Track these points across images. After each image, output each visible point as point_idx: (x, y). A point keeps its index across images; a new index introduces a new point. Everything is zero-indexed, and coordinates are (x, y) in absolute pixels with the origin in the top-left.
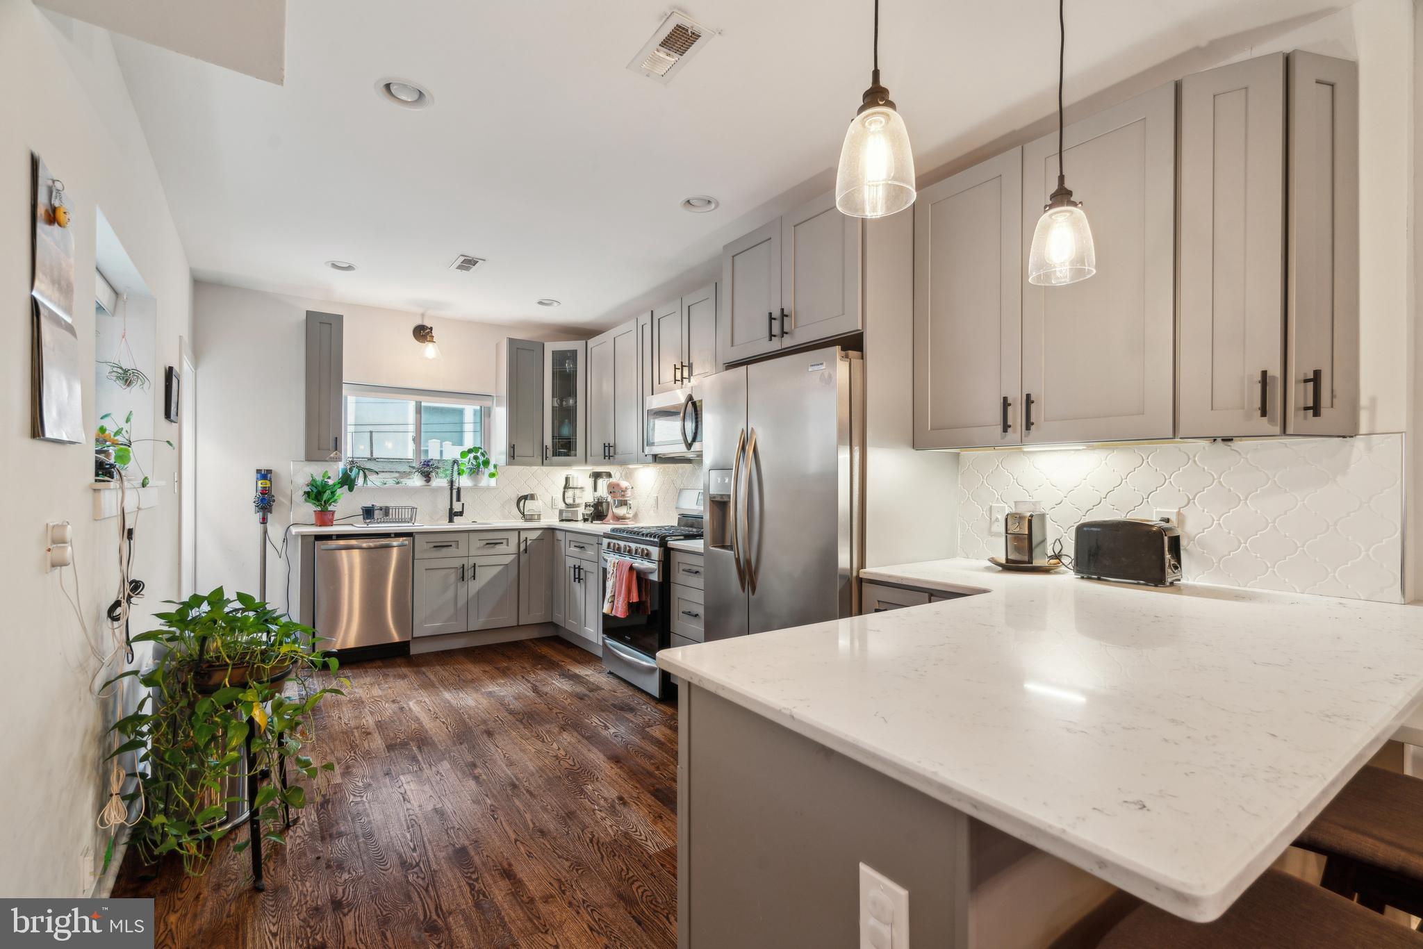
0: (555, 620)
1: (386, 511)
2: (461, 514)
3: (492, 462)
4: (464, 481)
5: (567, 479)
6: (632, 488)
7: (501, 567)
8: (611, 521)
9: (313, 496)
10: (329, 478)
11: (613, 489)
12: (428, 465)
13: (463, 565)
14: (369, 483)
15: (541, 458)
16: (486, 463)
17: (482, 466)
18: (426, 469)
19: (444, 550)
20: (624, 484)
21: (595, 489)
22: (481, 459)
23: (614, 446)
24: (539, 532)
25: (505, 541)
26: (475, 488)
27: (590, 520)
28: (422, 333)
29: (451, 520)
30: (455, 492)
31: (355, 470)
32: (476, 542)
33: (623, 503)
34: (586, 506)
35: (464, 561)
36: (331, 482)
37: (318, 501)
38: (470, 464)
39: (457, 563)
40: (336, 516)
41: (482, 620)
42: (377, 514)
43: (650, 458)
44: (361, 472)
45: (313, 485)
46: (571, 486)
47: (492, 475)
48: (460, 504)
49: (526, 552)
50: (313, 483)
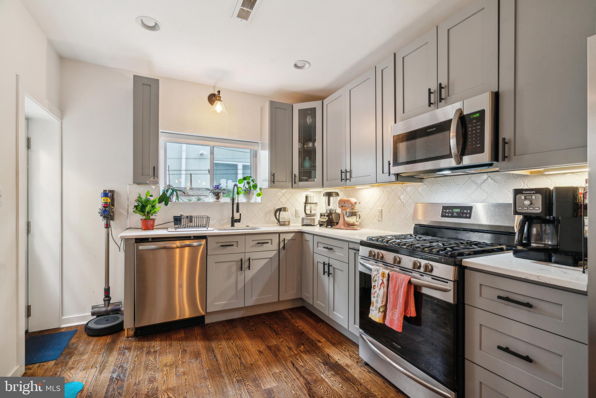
0: (303, 297)
1: (190, 219)
2: (239, 221)
3: (259, 187)
4: (241, 199)
5: (307, 197)
6: (360, 203)
7: (267, 260)
8: (342, 227)
9: (139, 208)
10: (151, 196)
11: (343, 204)
12: (218, 188)
13: (242, 259)
14: (180, 199)
15: (291, 183)
16: (255, 186)
17: (252, 189)
18: (216, 191)
19: (228, 248)
20: (353, 200)
21: (329, 205)
22: (252, 184)
23: (351, 172)
24: (293, 234)
25: (270, 241)
26: (248, 203)
27: (325, 225)
28: (213, 98)
29: (233, 225)
30: (235, 206)
31: (170, 191)
32: (250, 242)
33: (353, 214)
34: (321, 215)
35: (242, 256)
36: (152, 199)
37: (143, 212)
38: (244, 187)
39: (238, 258)
40: (156, 223)
41: (254, 298)
42: (183, 221)
43: (393, 178)
44: (175, 193)
45: (139, 201)
46: (309, 202)
47: (259, 195)
48: (238, 214)
49: (284, 249)
50: (139, 199)
